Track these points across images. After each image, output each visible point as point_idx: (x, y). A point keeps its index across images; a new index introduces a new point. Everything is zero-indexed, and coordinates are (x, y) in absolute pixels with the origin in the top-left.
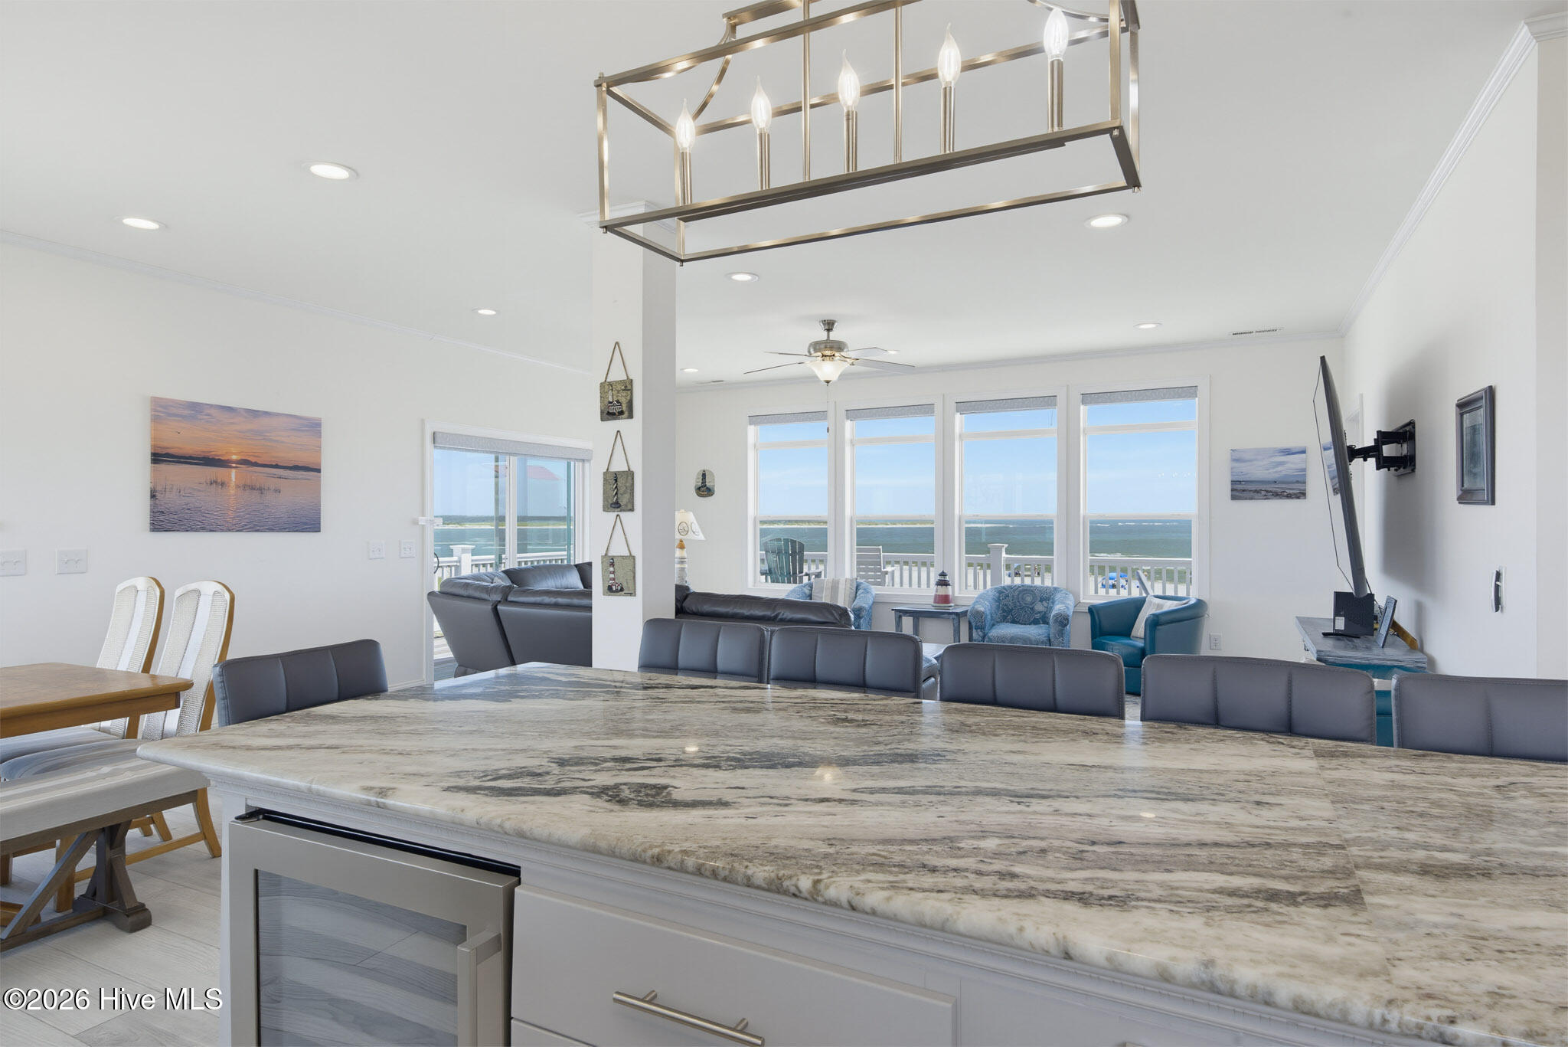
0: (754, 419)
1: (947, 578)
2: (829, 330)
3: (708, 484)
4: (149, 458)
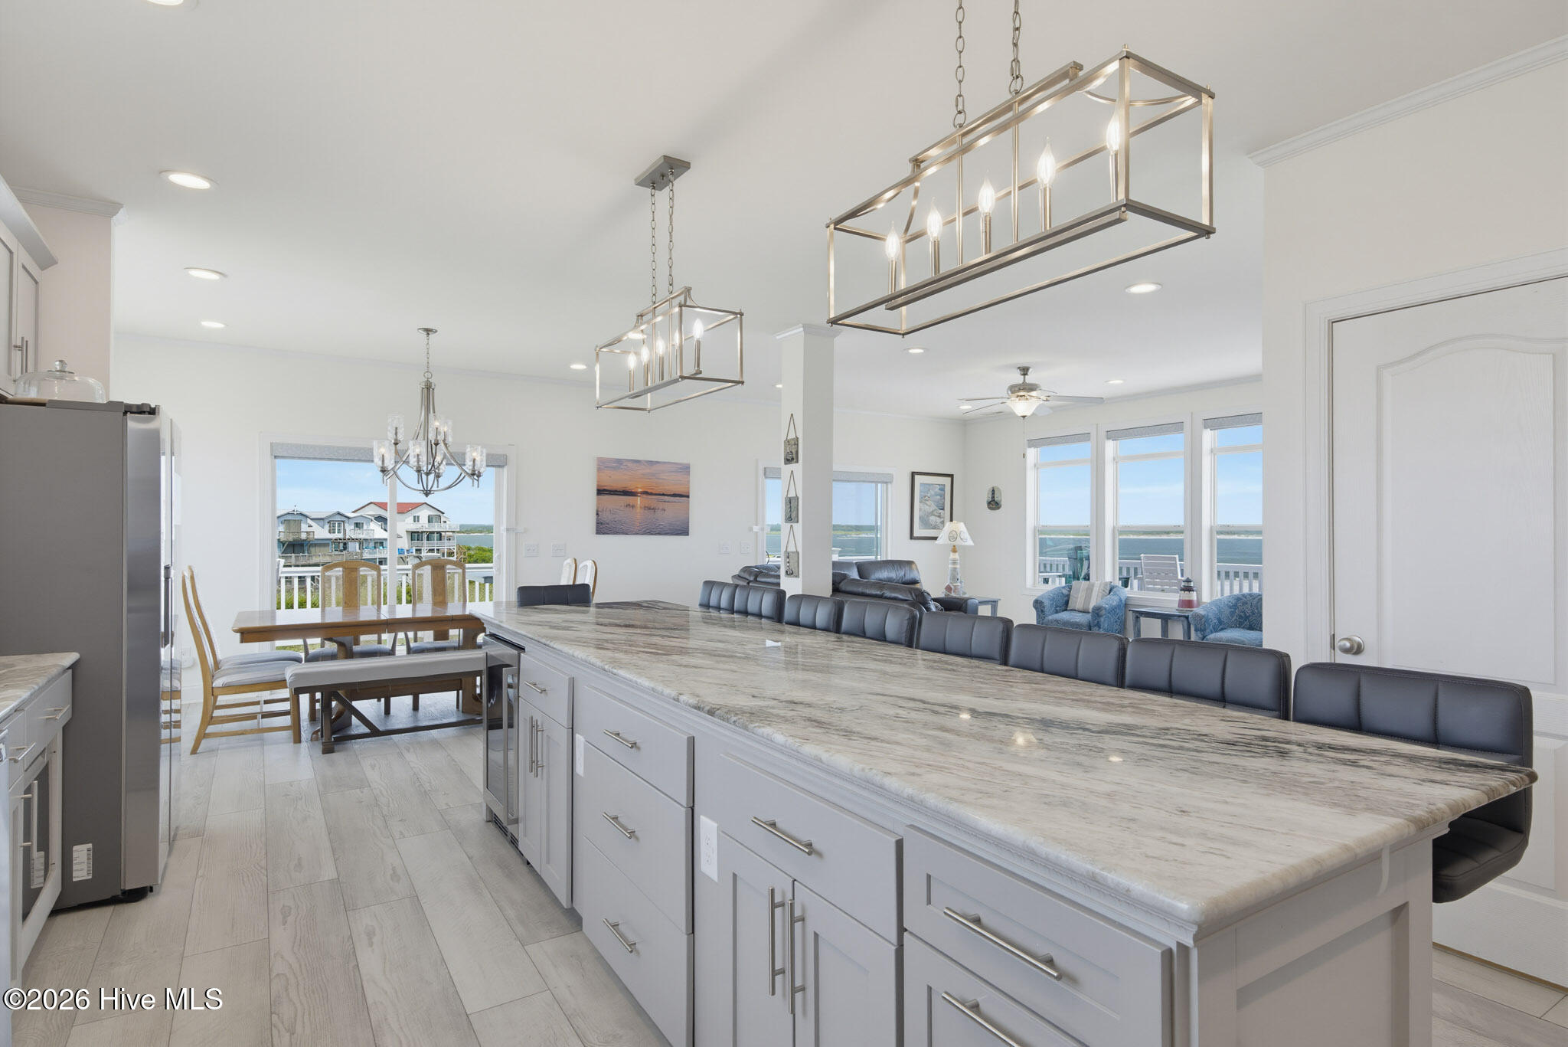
0: (1033, 443)
1: (1192, 584)
2: (1025, 374)
3: (996, 499)
4: (596, 492)
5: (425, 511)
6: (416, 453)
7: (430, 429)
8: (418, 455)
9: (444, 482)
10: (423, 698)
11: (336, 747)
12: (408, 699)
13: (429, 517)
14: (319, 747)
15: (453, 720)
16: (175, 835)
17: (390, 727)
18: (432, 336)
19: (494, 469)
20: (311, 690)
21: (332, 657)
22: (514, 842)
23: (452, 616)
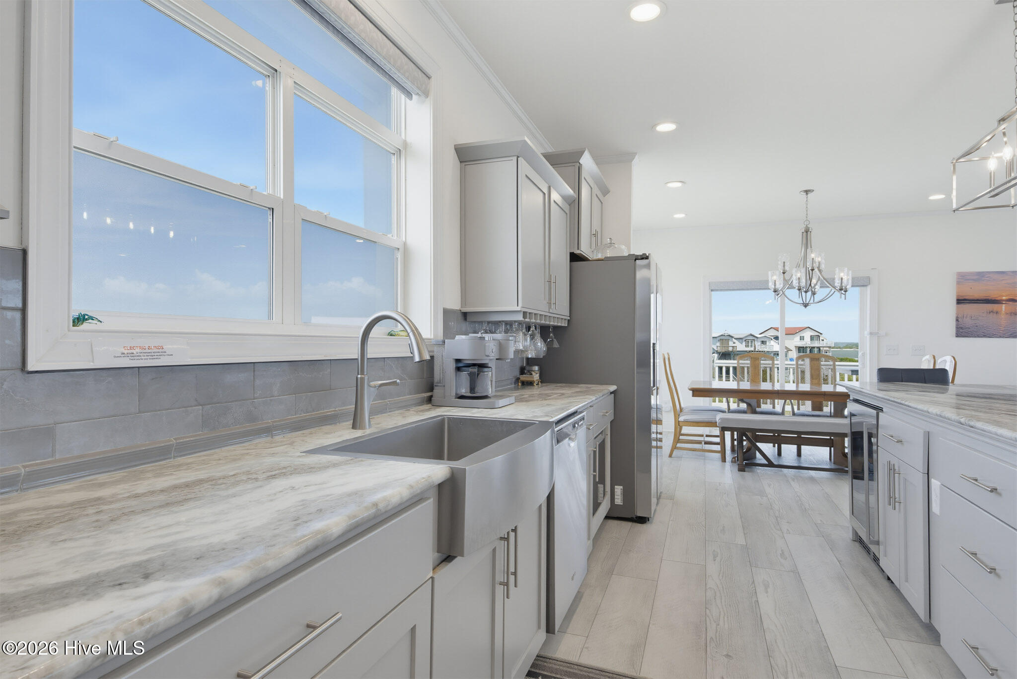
4: (955, 301)
5: (808, 332)
6: (797, 277)
7: (808, 260)
8: (799, 278)
9: (818, 297)
10: (804, 448)
11: (746, 469)
12: (794, 448)
13: (811, 337)
14: (736, 468)
15: (827, 467)
16: (660, 496)
17: (781, 463)
18: (810, 195)
19: (858, 288)
20: (732, 430)
21: (744, 412)
22: (876, 560)
23: (825, 392)
